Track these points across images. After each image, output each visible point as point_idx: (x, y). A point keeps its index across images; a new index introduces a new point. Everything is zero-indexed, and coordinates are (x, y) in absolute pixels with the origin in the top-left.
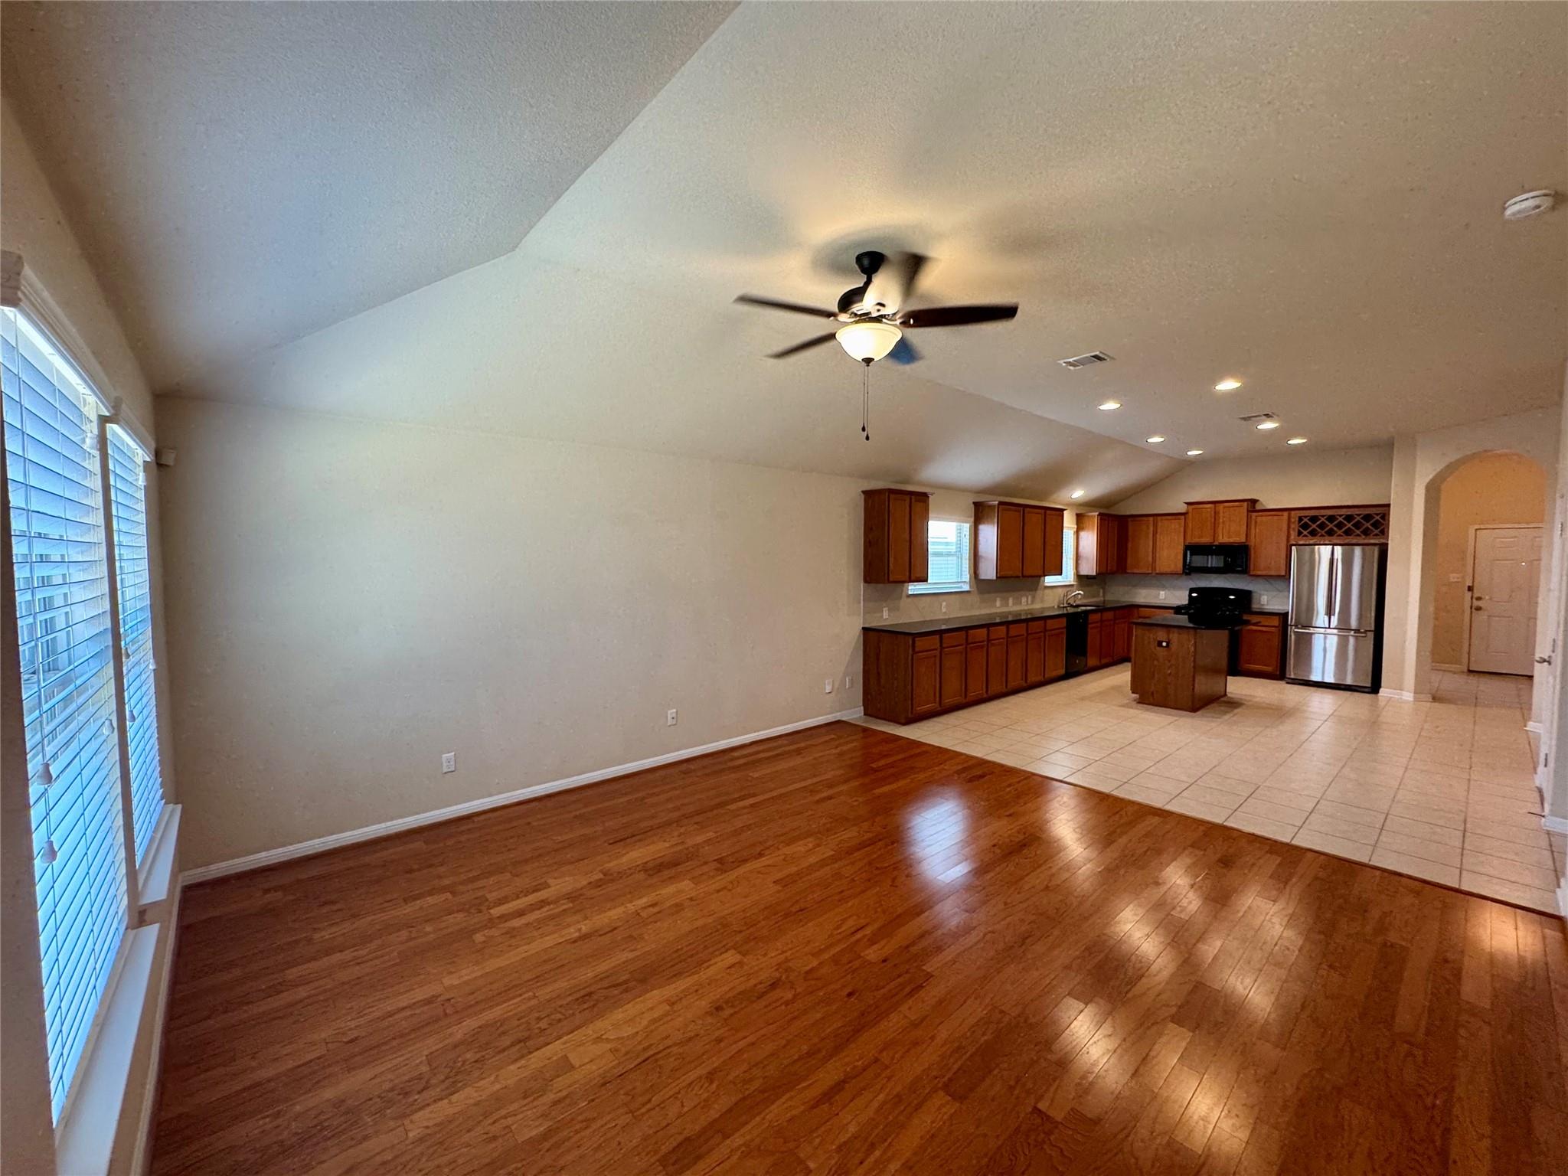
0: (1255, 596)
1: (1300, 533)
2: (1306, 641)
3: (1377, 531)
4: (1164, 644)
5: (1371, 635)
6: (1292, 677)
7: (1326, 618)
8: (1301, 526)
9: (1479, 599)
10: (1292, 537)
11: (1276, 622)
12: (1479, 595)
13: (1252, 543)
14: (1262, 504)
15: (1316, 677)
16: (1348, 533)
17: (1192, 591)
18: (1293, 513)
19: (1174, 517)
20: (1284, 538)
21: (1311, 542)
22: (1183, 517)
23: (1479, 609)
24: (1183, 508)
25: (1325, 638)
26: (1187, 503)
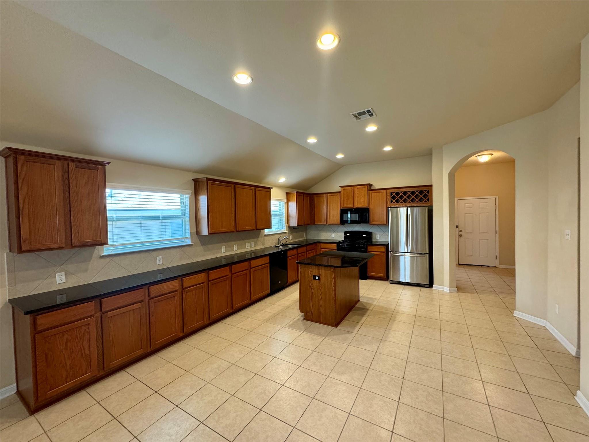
0: (373, 235)
1: (392, 201)
2: (396, 259)
3: (426, 200)
4: (317, 278)
5: (428, 256)
6: (392, 280)
7: (406, 247)
8: (392, 198)
9: (461, 231)
10: (388, 204)
11: (383, 249)
12: (461, 230)
13: (370, 207)
14: (374, 187)
15: (402, 280)
16: (413, 200)
17: (346, 233)
18: (388, 190)
19: (335, 194)
20: (385, 204)
21: (397, 206)
22: (339, 194)
23: (461, 236)
24: (338, 189)
25: (405, 258)
26: (341, 187)
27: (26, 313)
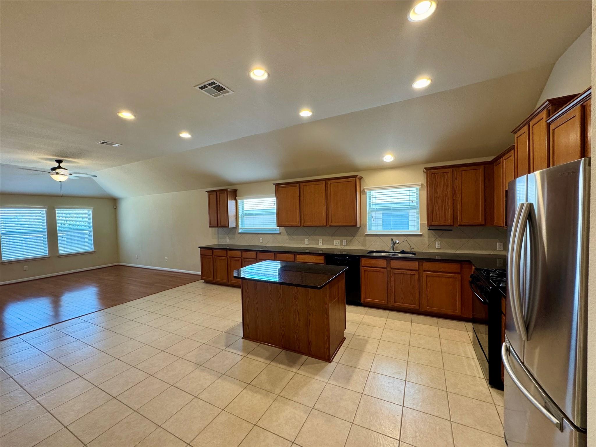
27: (199, 247)
